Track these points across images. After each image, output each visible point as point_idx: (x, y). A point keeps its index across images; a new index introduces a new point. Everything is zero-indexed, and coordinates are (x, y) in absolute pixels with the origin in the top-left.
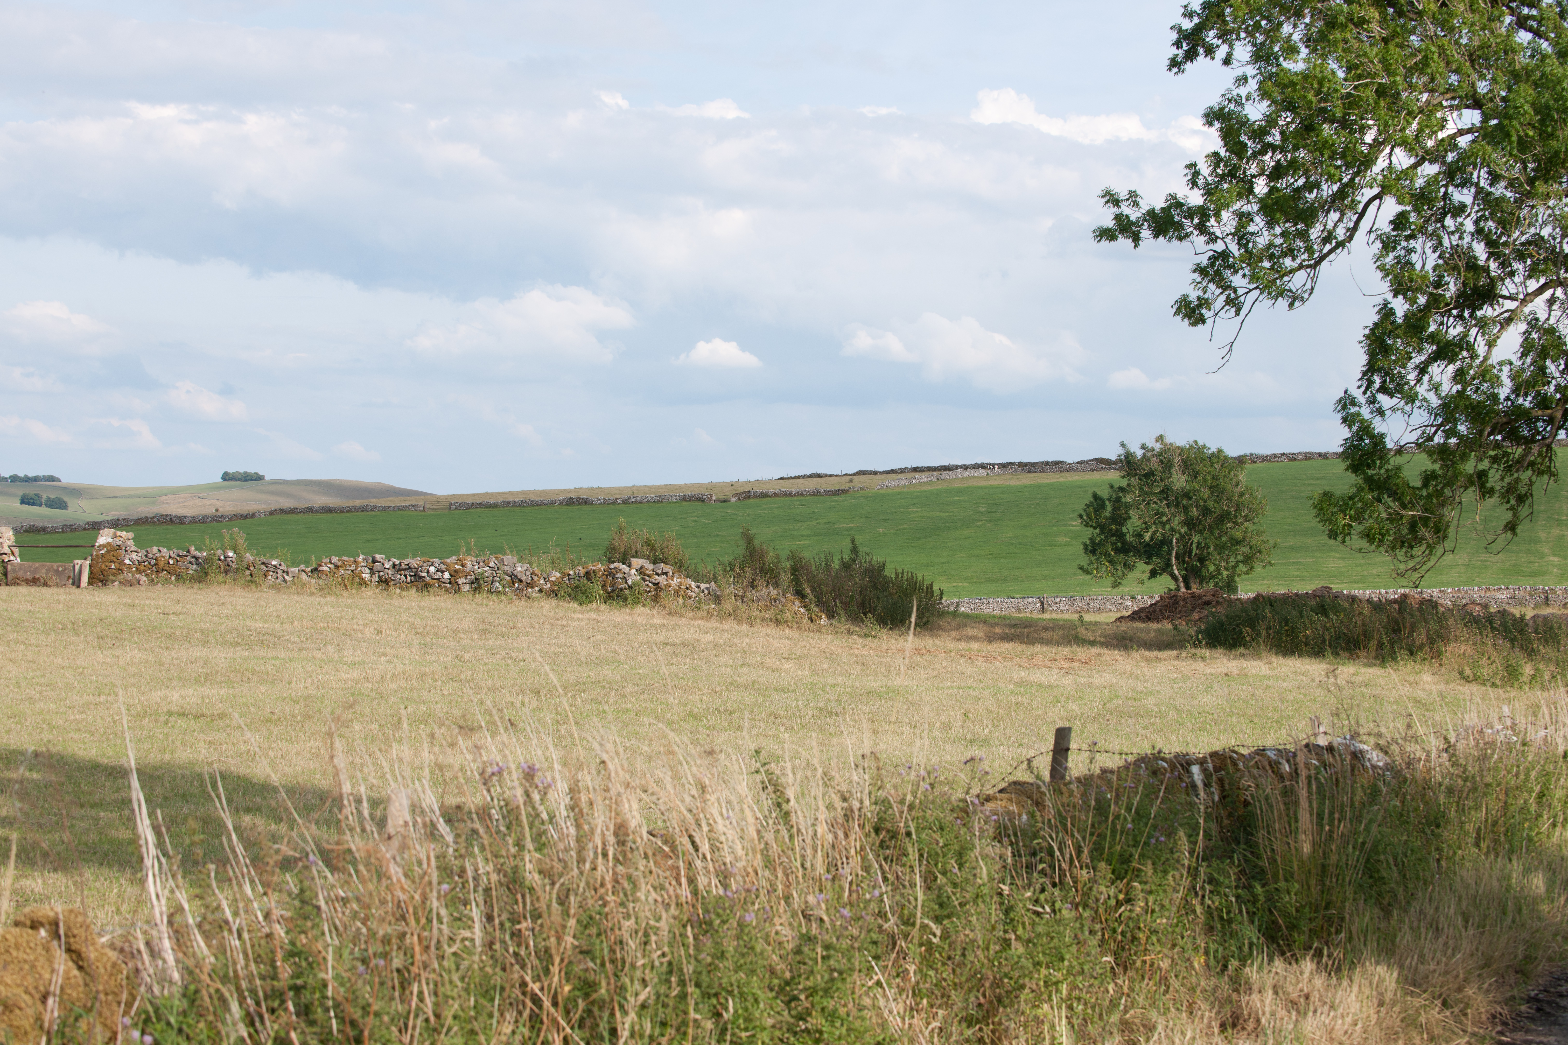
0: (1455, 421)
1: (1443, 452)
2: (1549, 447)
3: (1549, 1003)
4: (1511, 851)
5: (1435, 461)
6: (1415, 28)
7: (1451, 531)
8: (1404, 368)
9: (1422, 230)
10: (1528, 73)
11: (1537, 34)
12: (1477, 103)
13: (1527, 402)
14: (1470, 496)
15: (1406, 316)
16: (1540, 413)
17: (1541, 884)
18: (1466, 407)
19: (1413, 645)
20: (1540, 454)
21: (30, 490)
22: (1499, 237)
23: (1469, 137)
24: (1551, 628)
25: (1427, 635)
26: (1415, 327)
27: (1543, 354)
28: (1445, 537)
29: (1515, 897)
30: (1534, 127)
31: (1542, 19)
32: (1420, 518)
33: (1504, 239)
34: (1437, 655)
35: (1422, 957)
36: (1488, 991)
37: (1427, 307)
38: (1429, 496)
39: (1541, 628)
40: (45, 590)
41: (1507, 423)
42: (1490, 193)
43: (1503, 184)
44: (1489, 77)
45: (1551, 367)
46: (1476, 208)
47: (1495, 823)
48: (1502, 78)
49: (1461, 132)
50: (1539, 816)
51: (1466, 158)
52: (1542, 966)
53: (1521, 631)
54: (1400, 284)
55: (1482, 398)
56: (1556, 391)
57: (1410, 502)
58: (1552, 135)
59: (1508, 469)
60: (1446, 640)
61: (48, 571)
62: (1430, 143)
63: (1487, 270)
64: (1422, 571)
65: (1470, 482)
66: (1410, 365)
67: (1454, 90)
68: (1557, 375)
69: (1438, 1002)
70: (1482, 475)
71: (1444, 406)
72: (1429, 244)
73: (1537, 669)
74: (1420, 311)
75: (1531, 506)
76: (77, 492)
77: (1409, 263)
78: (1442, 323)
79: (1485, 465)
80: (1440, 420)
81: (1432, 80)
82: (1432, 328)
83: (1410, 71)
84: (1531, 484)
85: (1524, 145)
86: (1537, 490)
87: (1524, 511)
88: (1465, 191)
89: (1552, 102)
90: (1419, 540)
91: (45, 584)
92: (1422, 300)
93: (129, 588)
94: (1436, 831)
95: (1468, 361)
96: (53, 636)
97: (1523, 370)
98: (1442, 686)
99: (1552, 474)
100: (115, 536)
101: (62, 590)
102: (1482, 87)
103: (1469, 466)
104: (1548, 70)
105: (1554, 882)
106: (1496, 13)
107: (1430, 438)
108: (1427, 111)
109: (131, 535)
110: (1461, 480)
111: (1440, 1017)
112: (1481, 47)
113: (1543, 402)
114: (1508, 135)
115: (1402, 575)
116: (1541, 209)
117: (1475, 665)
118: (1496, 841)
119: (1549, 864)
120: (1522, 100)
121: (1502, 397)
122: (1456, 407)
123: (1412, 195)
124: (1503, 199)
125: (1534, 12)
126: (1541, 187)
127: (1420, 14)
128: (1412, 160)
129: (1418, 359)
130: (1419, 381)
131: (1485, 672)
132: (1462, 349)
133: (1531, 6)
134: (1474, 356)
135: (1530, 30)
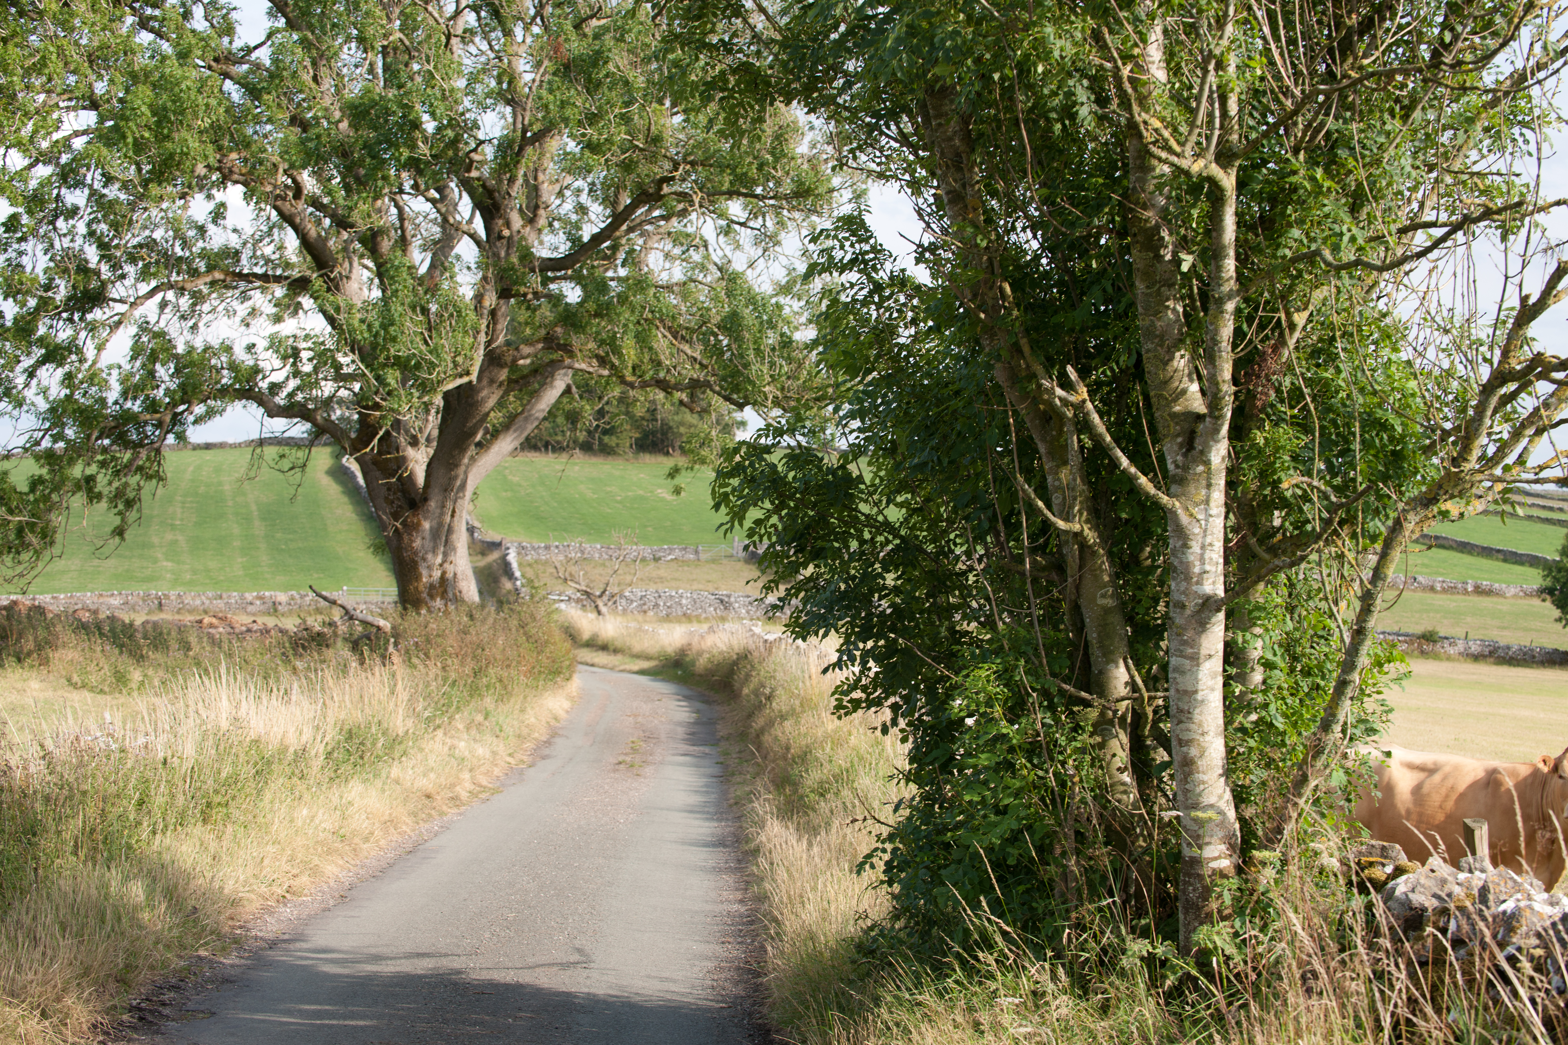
0: (64, 425)
1: (49, 457)
2: (158, 451)
3: (151, 1011)
4: (110, 859)
5: (42, 466)
6: (35, 28)
7: (59, 537)
8: (12, 371)
9: (34, 232)
10: (147, 74)
11: (159, 34)
12: (94, 105)
13: (135, 406)
14: (78, 501)
15: (15, 319)
16: (148, 417)
17: (140, 892)
18: (74, 411)
19: (21, 652)
20: (148, 459)
22: (112, 240)
23: (85, 139)
24: (161, 634)
25: (35, 640)
26: (23, 330)
27: (153, 357)
28: (52, 543)
29: (114, 906)
30: (150, 129)
31: (164, 19)
32: (27, 523)
33: (116, 242)
34: (45, 662)
35: (19, 968)
36: (88, 1001)
37: (37, 309)
38: (36, 501)
39: (151, 633)
41: (115, 427)
42: (104, 195)
43: (117, 185)
44: (106, 78)
45: (161, 371)
46: (89, 210)
47: (93, 831)
48: (119, 79)
49: (77, 134)
50: (138, 823)
51: (79, 159)
52: (144, 975)
53: (131, 637)
54: (9, 286)
55: (90, 402)
56: (165, 395)
57: (17, 507)
58: (168, 137)
59: (117, 473)
60: (54, 647)
62: (45, 145)
63: (98, 273)
64: (29, 577)
65: (77, 487)
66: (19, 368)
67: (71, 91)
68: (167, 378)
69: (37, 1013)
70: (90, 480)
71: (52, 410)
72: (40, 247)
73: (145, 676)
74: (30, 314)
75: (139, 510)
77: (19, 266)
78: (51, 327)
79: (92, 469)
80: (48, 425)
81: (50, 80)
82: (42, 331)
83: (28, 72)
84: (139, 488)
85: (139, 146)
86: (145, 494)
87: (132, 515)
88: (78, 192)
89: (169, 104)
90: (26, 546)
92: (32, 303)
94: (33, 840)
95: (77, 364)
97: (132, 374)
98: (50, 694)
99: (161, 479)
102: (100, 88)
103: (77, 471)
104: (168, 71)
105: (154, 890)
106: (118, 13)
107: (38, 443)
108: (43, 112)
110: (69, 486)
111: (40, 1027)
112: (100, 48)
113: (152, 406)
114: (124, 137)
115: (9, 581)
116: (154, 212)
117: (84, 672)
118: (95, 849)
119: (150, 872)
120: (139, 102)
121: (110, 401)
122: (64, 411)
123: (25, 197)
124: (117, 201)
125: (157, 12)
126: (155, 190)
127: (41, 13)
128: (27, 162)
129: (27, 362)
130: (27, 385)
131: (93, 679)
132: (71, 353)
133: (155, 6)
134: (82, 361)
135: (152, 30)
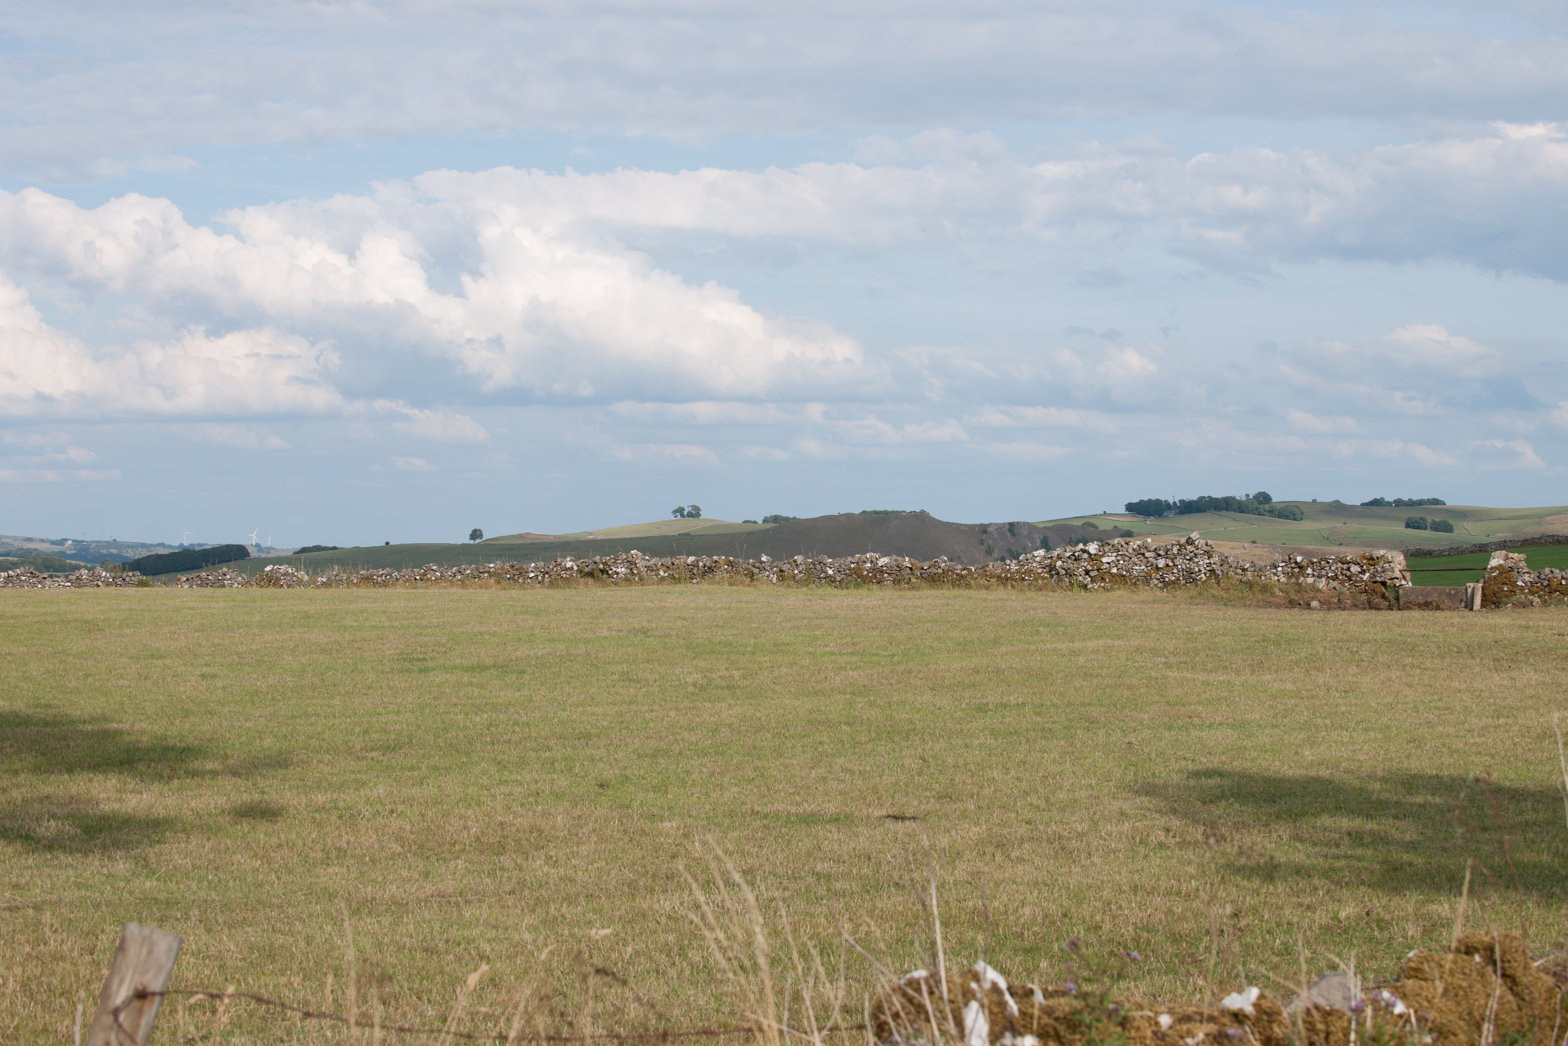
21: (1415, 514)
40: (1438, 614)
61: (1440, 594)
76: (1463, 514)
91: (1438, 608)
93: (1522, 610)
96: (1448, 660)
100: (1506, 558)
101: (1455, 613)
109: (1522, 556)
